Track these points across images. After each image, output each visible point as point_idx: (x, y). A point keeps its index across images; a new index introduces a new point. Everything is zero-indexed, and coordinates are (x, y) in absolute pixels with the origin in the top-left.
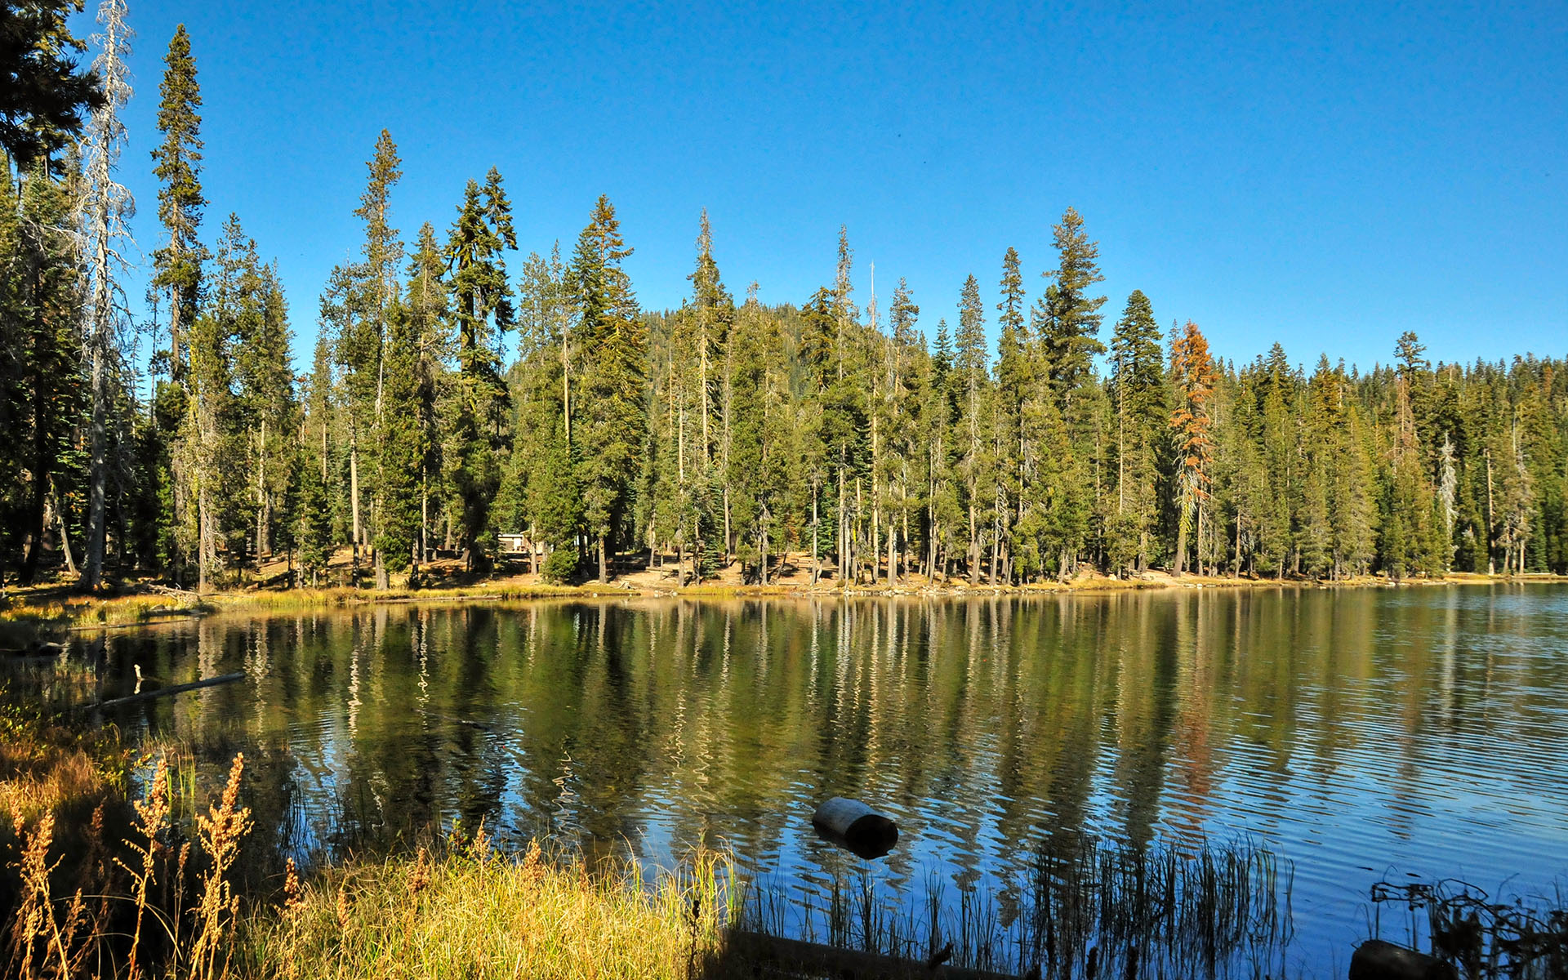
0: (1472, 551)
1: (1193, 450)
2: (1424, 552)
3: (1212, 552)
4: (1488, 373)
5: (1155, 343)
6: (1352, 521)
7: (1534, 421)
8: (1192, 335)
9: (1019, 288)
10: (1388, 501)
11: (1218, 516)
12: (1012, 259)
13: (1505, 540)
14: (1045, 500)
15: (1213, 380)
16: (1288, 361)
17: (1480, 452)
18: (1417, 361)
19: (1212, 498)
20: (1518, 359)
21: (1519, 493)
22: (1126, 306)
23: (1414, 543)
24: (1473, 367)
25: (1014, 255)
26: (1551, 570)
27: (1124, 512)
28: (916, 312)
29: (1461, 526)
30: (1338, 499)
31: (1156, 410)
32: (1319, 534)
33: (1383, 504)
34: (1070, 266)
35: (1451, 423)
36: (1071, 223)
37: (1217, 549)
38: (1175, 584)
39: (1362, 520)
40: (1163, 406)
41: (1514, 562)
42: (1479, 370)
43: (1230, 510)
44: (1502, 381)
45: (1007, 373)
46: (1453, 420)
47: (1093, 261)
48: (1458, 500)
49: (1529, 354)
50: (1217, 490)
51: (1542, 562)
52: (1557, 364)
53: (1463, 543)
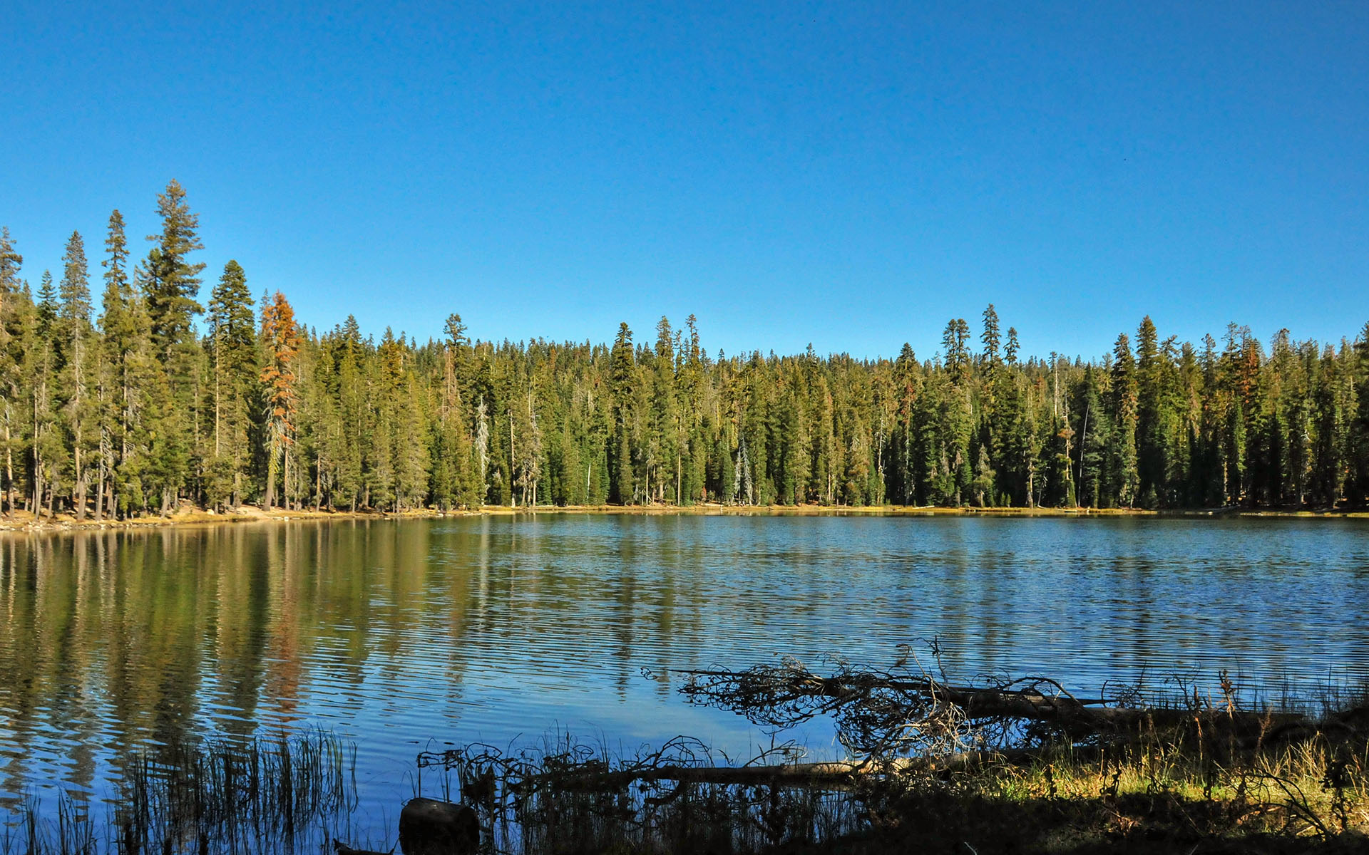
0: (499, 489)
1: (280, 402)
2: (465, 489)
3: (297, 489)
4: (512, 351)
5: (248, 308)
6: (410, 464)
7: (543, 389)
8: (280, 302)
9: (123, 248)
10: (438, 449)
11: (302, 459)
12: (117, 221)
13: (523, 481)
14: (148, 443)
15: (297, 343)
16: (360, 331)
17: (505, 412)
18: (460, 338)
19: (297, 443)
20: (533, 341)
21: (533, 444)
22: (222, 273)
23: (457, 482)
24: (502, 345)
25: (119, 217)
26: (554, 503)
27: (220, 454)
28: (20, 261)
29: (492, 469)
30: (398, 446)
31: (248, 366)
32: (384, 475)
33: (434, 451)
34: (172, 233)
35: (484, 388)
36: (175, 194)
37: (301, 487)
38: (265, 517)
39: (417, 464)
40: (255, 363)
41: (529, 497)
42: (506, 348)
43: (311, 454)
44: (521, 357)
45: (111, 326)
46: (486, 386)
47: (194, 231)
48: (490, 449)
49: (541, 338)
50: (300, 437)
51: (548, 497)
52: (559, 347)
53: (493, 483)
